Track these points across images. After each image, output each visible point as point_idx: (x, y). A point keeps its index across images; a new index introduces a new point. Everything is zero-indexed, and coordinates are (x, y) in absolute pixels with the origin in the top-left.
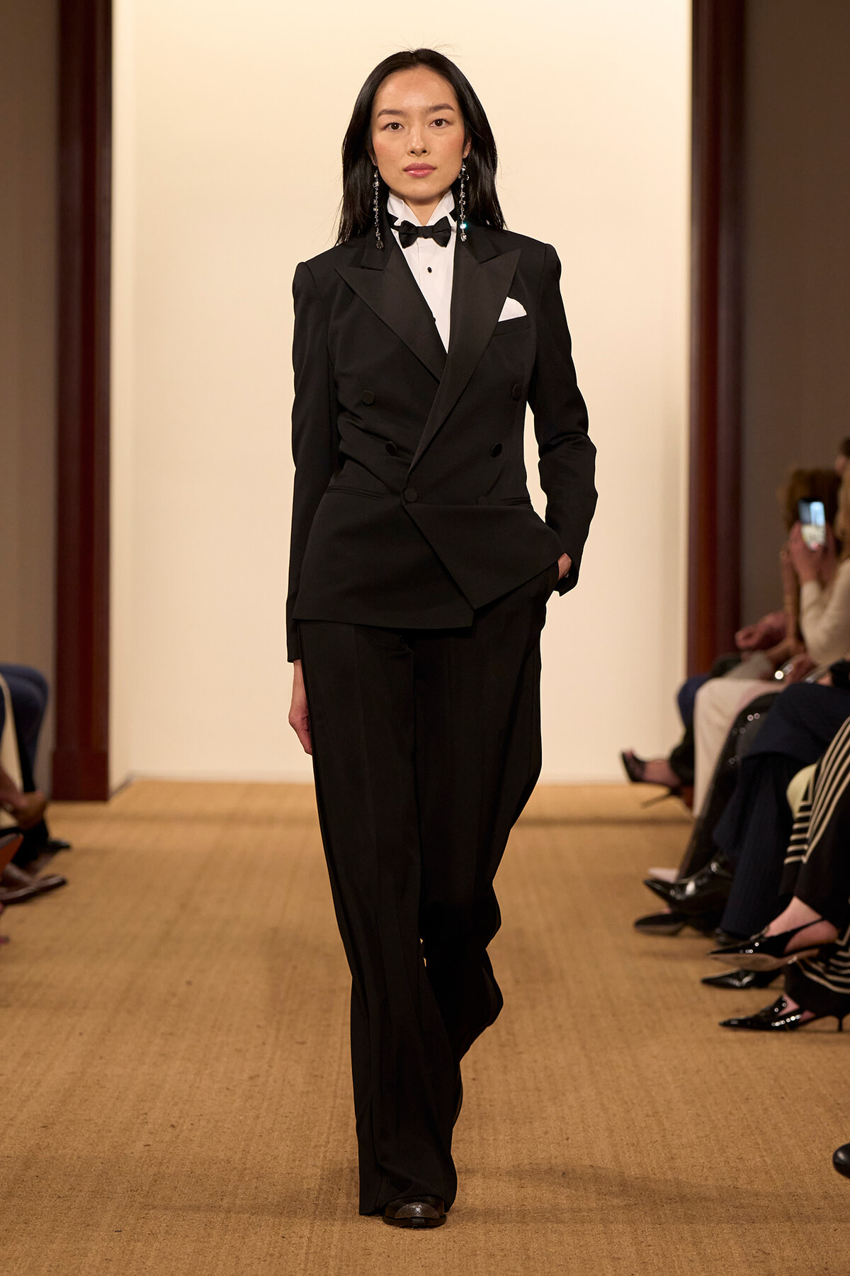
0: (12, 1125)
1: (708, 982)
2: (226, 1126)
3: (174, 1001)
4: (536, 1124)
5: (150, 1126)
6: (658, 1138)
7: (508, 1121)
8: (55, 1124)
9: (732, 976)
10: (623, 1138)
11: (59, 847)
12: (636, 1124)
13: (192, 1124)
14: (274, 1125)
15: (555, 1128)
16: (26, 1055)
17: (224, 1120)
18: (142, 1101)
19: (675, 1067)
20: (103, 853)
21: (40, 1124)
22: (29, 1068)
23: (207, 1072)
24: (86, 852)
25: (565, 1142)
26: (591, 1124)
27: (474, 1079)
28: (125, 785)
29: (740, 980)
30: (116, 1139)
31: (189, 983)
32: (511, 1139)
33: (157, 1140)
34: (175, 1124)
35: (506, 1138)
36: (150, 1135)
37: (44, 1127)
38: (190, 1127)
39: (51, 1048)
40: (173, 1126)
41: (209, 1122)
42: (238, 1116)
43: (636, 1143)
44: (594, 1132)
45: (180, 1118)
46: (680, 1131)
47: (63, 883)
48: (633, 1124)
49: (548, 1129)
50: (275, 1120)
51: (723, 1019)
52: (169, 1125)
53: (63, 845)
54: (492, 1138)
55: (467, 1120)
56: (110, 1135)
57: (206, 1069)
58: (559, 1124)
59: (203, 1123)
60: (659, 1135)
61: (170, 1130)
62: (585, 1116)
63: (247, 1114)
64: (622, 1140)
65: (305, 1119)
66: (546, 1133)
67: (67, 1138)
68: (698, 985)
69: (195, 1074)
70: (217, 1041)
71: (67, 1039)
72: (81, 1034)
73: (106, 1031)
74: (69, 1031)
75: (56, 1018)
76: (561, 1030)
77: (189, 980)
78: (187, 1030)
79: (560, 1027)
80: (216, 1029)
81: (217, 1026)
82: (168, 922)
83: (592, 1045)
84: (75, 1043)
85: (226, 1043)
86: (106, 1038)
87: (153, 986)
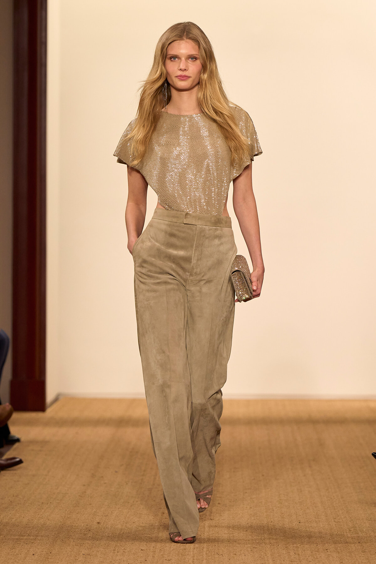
11: (15, 441)
20: (44, 443)
24: (32, 442)
28: (56, 400)
31: (98, 523)
47: (21, 462)
53: (17, 439)
70: (117, 559)
71: (25, 558)
72: (33, 555)
73: (49, 553)
74: (26, 553)
75: (18, 545)
76: (327, 551)
77: (98, 521)
78: (98, 552)
79: (327, 550)
80: (116, 551)
81: (116, 550)
82: (84, 485)
83: (346, 560)
84: (30, 560)
85: (122, 560)
86: (49, 557)
87: (77, 525)
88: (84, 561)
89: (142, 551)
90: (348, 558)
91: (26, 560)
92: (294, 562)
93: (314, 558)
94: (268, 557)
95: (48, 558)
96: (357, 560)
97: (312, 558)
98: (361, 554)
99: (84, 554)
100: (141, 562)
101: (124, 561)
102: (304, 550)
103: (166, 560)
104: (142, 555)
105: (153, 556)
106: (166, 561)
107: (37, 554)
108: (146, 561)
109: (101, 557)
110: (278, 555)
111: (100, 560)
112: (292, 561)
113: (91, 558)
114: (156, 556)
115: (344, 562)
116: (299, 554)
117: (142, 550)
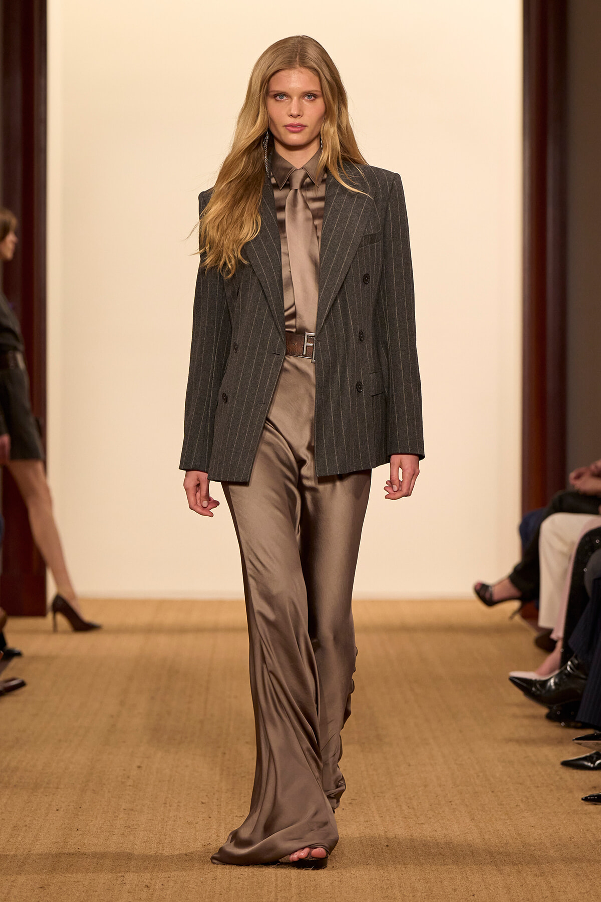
0: (14, 886)
1: (566, 764)
2: (190, 886)
3: (130, 782)
4: (446, 883)
5: (128, 886)
6: (548, 894)
7: (422, 881)
8: (50, 885)
9: (585, 759)
10: (519, 894)
11: (12, 654)
12: (528, 883)
13: (162, 885)
14: (230, 885)
15: (462, 886)
16: (15, 827)
17: (189, 881)
18: (118, 866)
19: (551, 835)
20: (49, 659)
21: (38, 886)
22: (20, 839)
23: (167, 841)
24: (34, 658)
25: (472, 897)
26: (491, 882)
27: (387, 846)
29: (594, 763)
30: (102, 898)
31: (139, 767)
32: (427, 896)
33: (136, 897)
34: (149, 885)
35: (423, 894)
36: (129, 894)
37: (41, 888)
38: (161, 887)
39: (35, 822)
40: (147, 886)
41: (176, 882)
42: (199, 878)
43: (530, 898)
44: (494, 889)
45: (151, 879)
46: (565, 888)
47: (22, 684)
48: (526, 882)
49: (456, 887)
50: (230, 881)
51: (584, 796)
52: (144, 886)
53: (16, 652)
54: (411, 895)
55: (388, 880)
56: (97, 894)
57: (166, 839)
58: (465, 883)
59: (171, 884)
60: (548, 892)
61: (146, 889)
62: (485, 877)
63: (207, 876)
64: (519, 896)
65: (255, 880)
66: (455, 890)
67: (62, 897)
68: (559, 767)
69: (157, 843)
70: (170, 815)
71: (47, 814)
72: (57, 810)
73: (78, 808)
74: (47, 808)
75: (35, 797)
76: (452, 804)
77: (139, 764)
78: (144, 806)
79: (450, 802)
80: (168, 805)
81: (168, 803)
82: (112, 716)
83: (479, 816)
84: (54, 818)
85: (178, 817)
86: (79, 813)
87: (110, 770)
88: (126, 819)
89: (203, 805)
90: (481, 813)
91: (48, 818)
92: (409, 818)
93: (435, 812)
94: (373, 812)
95: (78, 815)
96: (493, 815)
97: (433, 813)
98: (498, 808)
99: (125, 810)
100: (203, 820)
101: (180, 818)
102: (420, 803)
103: (236, 816)
104: (203, 810)
105: (218, 812)
106: (237, 818)
107: (62, 809)
108: (210, 818)
109: (148, 813)
110: (385, 809)
111: (148, 817)
112: (406, 818)
113: (135, 815)
114: (222, 812)
115: (476, 818)
116: (413, 808)
117: (203, 803)
